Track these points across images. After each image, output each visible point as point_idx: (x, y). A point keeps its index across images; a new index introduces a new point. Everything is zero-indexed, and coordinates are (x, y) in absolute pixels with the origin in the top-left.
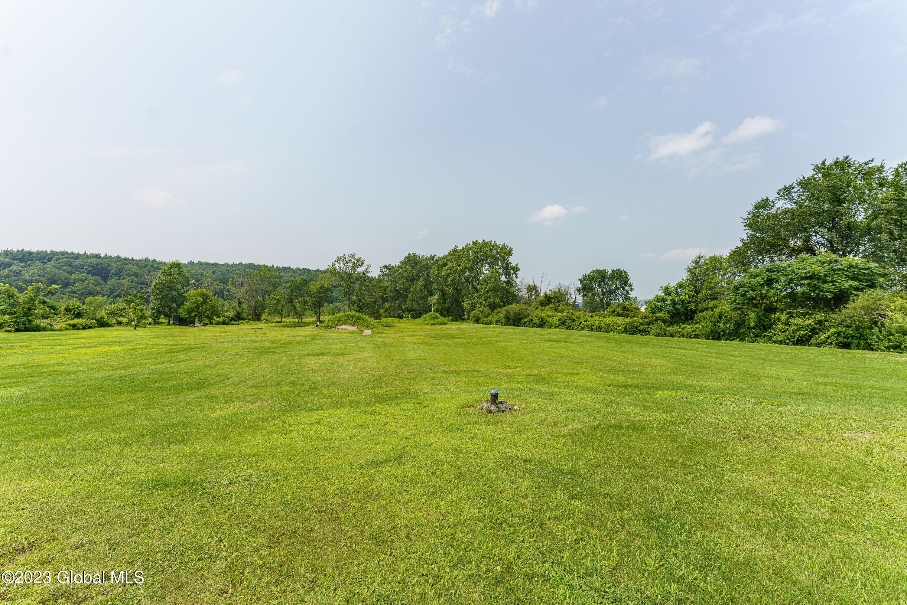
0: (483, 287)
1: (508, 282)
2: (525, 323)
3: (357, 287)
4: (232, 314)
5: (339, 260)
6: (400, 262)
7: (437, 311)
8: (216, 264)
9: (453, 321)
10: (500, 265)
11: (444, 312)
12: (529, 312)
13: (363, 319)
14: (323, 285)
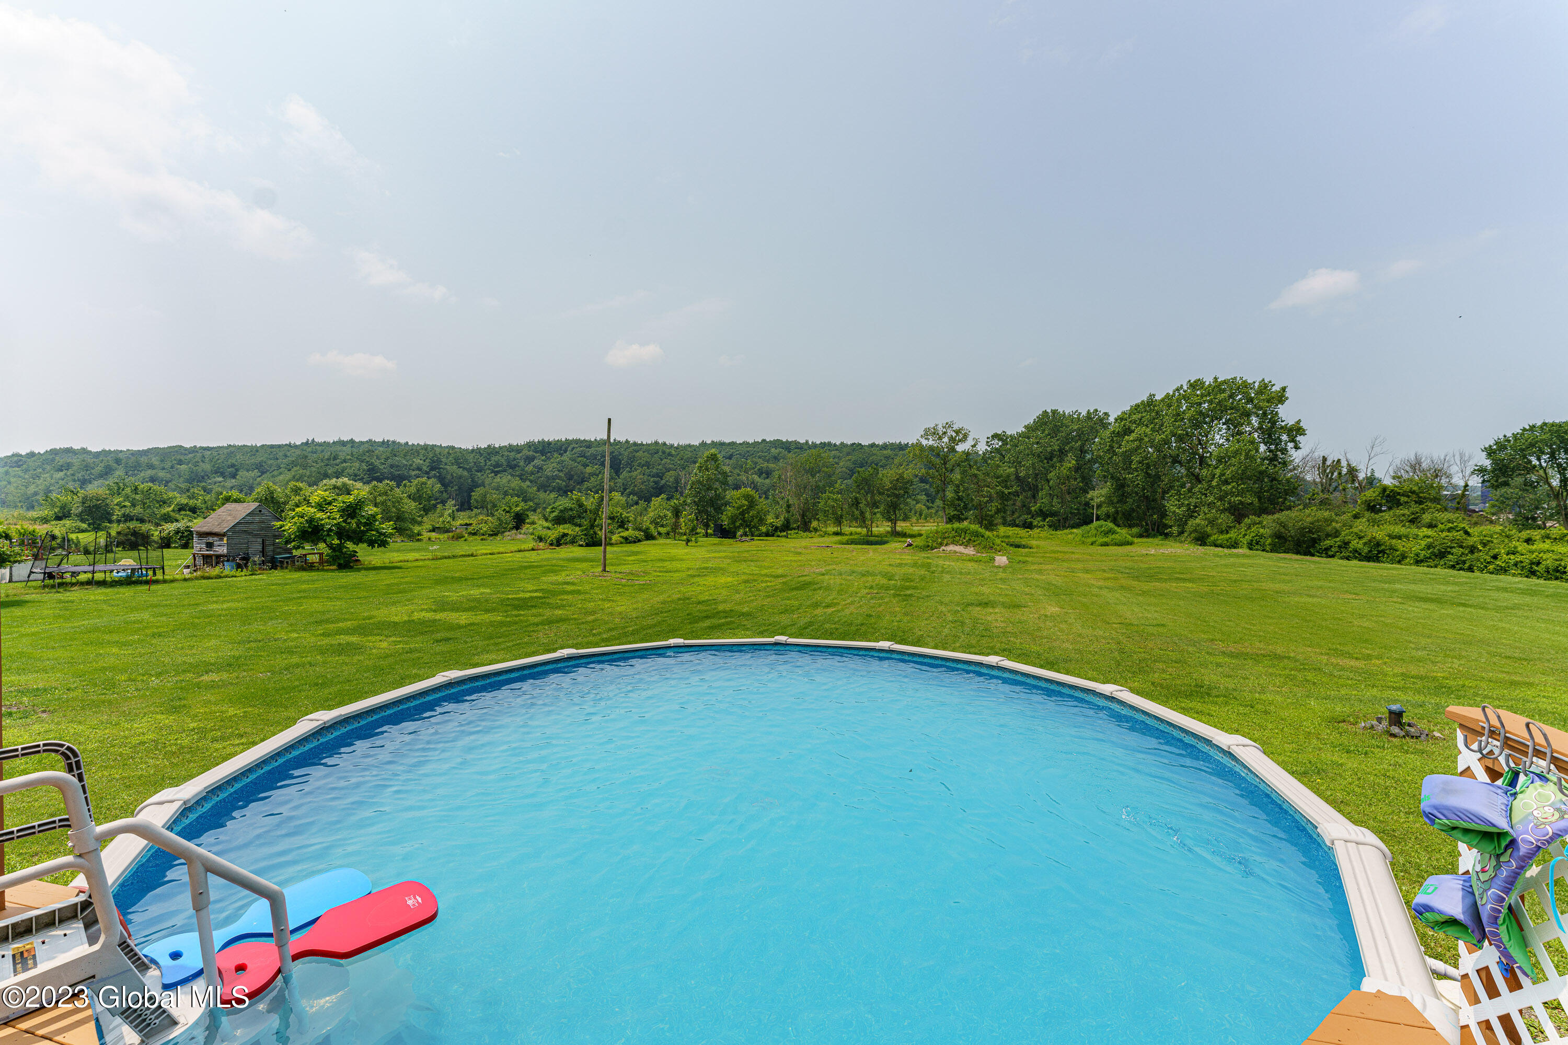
0: (1218, 472)
1: (1273, 459)
2: (1327, 549)
3: (956, 476)
4: (779, 523)
5: (927, 433)
6: (1025, 427)
7: (1107, 517)
8: (733, 444)
9: (1141, 536)
10: (1256, 425)
11: (1124, 518)
12: (1338, 526)
13: (983, 536)
14: (901, 476)
